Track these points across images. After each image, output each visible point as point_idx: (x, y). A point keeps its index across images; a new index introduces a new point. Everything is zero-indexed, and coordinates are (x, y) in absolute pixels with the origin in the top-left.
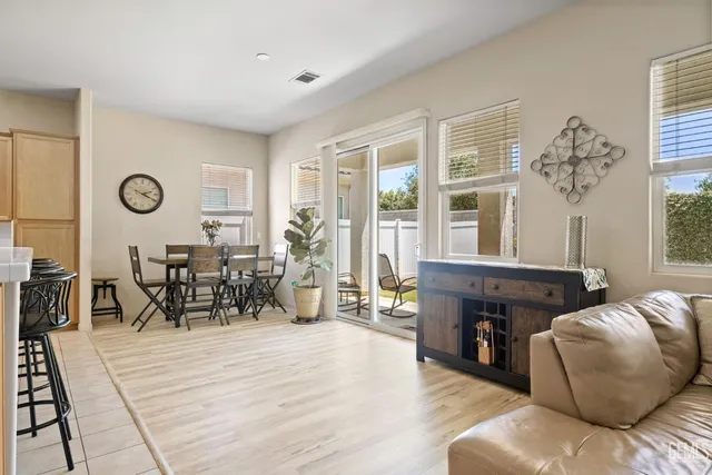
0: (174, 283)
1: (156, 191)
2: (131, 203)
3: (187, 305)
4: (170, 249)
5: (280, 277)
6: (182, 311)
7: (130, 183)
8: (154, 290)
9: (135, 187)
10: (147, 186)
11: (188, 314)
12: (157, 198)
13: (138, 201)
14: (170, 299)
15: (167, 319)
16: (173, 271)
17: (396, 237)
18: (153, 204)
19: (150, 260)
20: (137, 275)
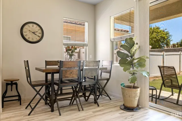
0: (50, 84)
1: (40, 31)
2: (27, 38)
3: (58, 98)
4: (48, 63)
5: (108, 80)
6: (55, 101)
7: (26, 27)
8: (38, 88)
9: (29, 29)
10: (36, 28)
11: (59, 102)
12: (40, 35)
13: (30, 36)
14: (48, 93)
15: (46, 104)
16: (49, 76)
17: (163, 58)
18: (38, 38)
19: (37, 69)
20: (29, 79)
